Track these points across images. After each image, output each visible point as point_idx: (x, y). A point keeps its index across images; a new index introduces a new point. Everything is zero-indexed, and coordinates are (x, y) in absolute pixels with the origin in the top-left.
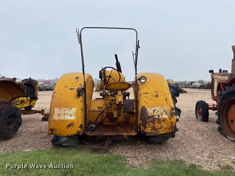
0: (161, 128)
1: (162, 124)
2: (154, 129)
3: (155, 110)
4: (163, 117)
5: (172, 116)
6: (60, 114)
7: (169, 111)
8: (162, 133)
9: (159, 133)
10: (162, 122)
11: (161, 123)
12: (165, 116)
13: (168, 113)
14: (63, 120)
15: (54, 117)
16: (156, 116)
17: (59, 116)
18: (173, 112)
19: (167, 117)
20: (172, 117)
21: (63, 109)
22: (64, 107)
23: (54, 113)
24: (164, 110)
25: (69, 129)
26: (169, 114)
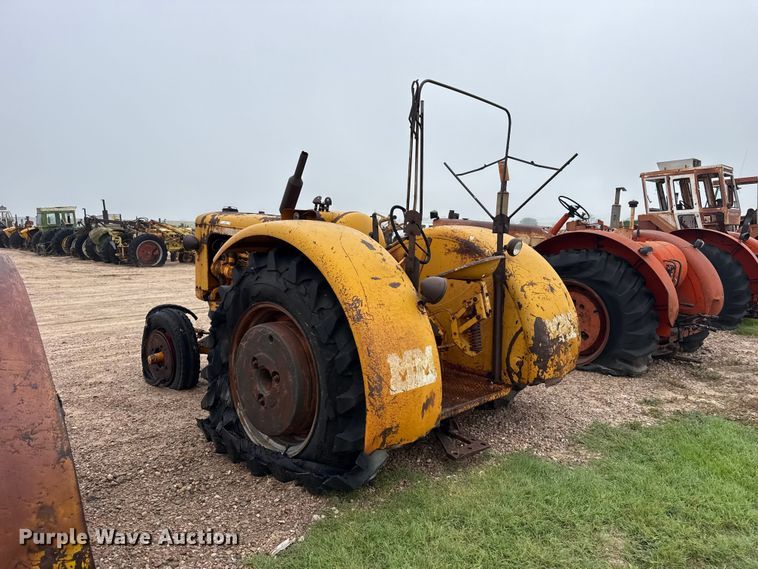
3: (559, 323)
4: (571, 337)
6: (406, 373)
10: (569, 348)
13: (576, 326)
14: (414, 391)
15: (393, 387)
16: (561, 337)
17: (404, 379)
19: (575, 335)
21: (408, 354)
22: (408, 348)
23: (388, 374)
24: (570, 321)
25: (427, 414)
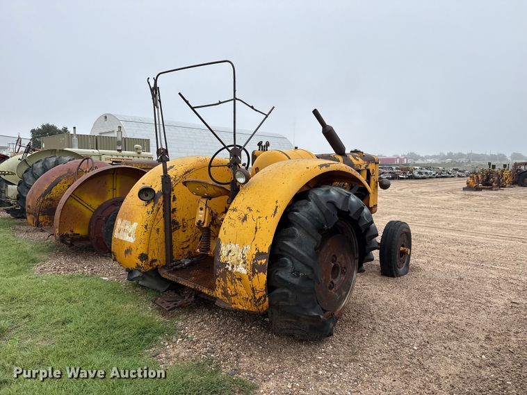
0: (236, 294)
1: (238, 287)
2: (225, 293)
3: (230, 251)
4: (238, 270)
5: (254, 273)
7: (251, 259)
8: (240, 307)
9: (233, 306)
10: (236, 280)
11: (236, 283)
12: (242, 270)
13: (248, 262)
16: (228, 264)
18: (259, 262)
19: (244, 272)
20: (253, 275)
24: (243, 255)
26: (249, 267)
